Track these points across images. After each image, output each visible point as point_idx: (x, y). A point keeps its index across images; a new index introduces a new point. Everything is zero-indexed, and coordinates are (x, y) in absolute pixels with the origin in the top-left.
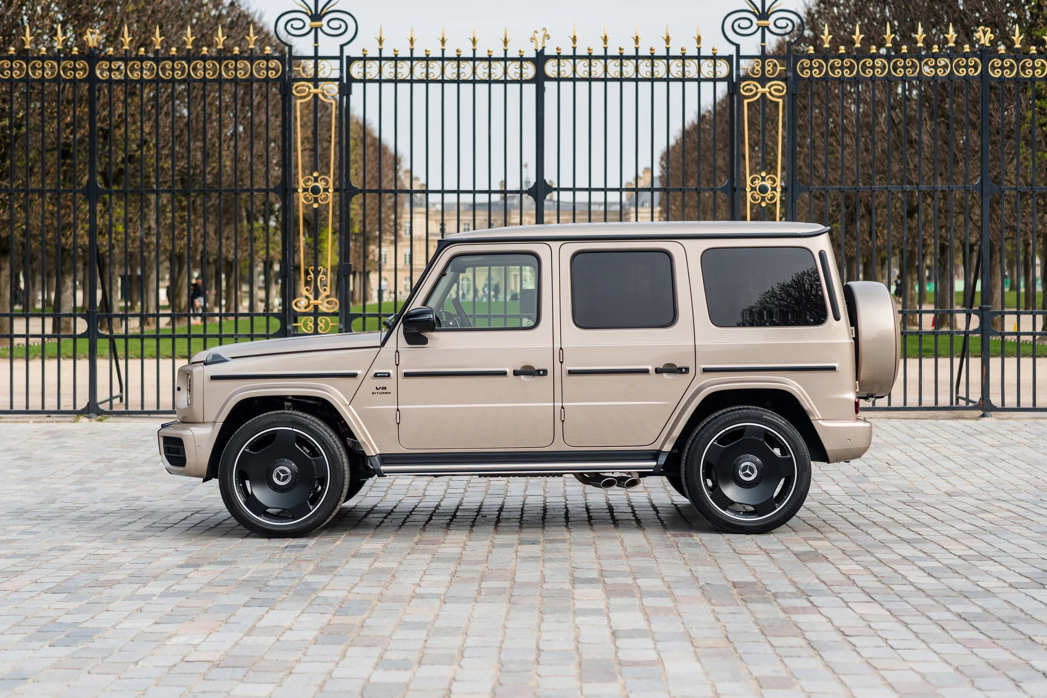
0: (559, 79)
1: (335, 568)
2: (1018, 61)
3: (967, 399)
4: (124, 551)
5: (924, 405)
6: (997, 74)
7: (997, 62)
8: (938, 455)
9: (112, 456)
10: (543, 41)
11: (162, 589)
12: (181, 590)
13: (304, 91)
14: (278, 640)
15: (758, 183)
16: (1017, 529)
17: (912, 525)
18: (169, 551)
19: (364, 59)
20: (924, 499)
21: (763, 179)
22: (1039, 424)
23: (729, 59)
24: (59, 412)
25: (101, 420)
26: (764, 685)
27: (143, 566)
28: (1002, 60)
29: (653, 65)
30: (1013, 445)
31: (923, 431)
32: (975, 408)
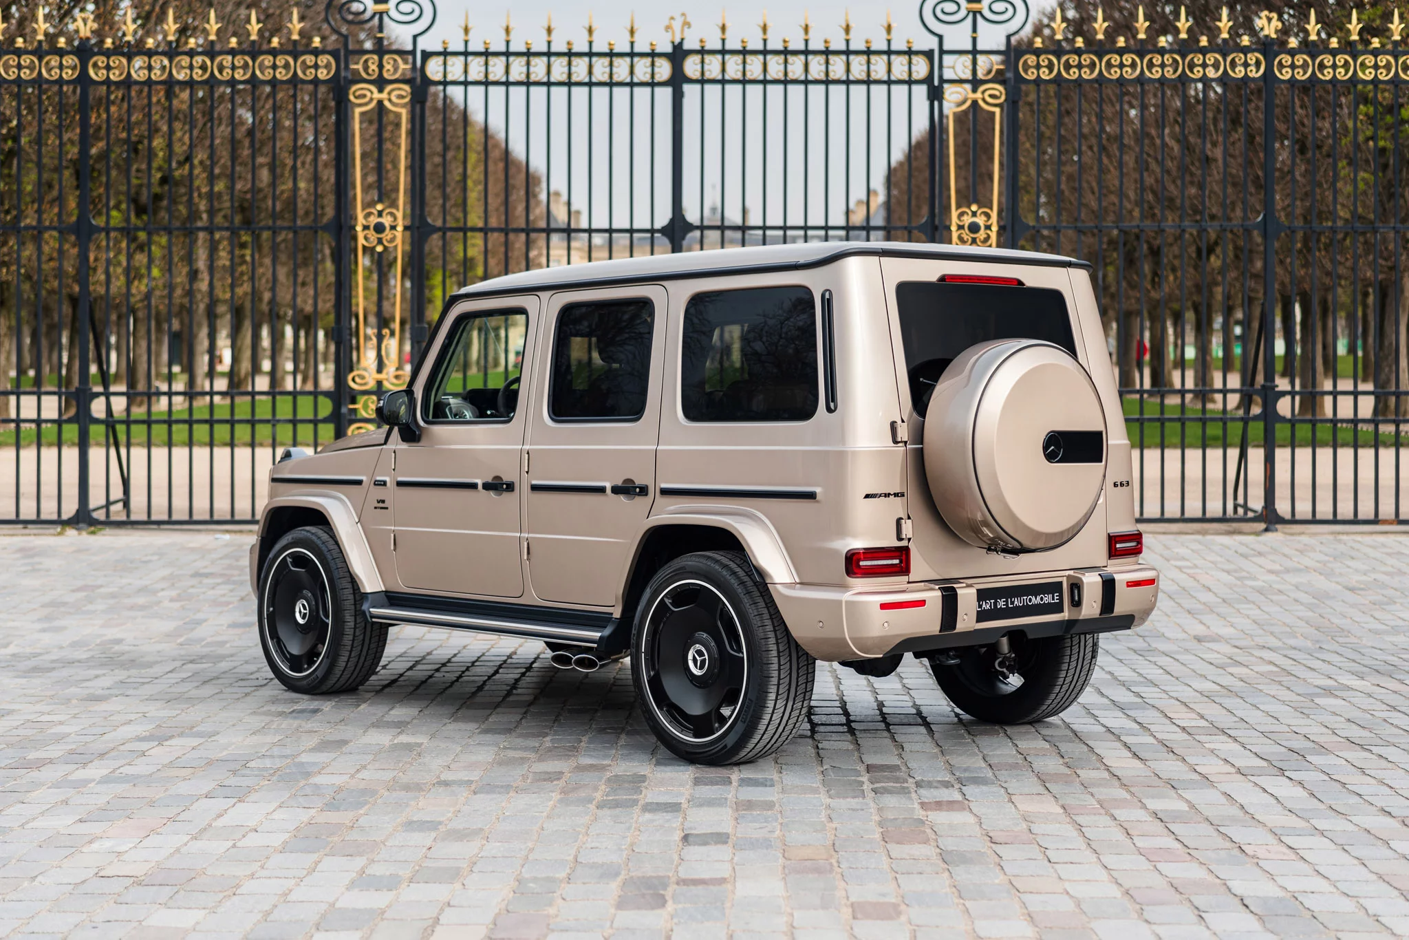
0: (702, 81)
1: (344, 742)
2: (1313, 58)
3: (1245, 507)
4: (74, 717)
5: (1187, 515)
6: (1286, 75)
7: (1287, 59)
8: (1195, 584)
9: (99, 582)
10: (682, 31)
11: (105, 772)
12: (130, 773)
13: (364, 96)
14: (234, 846)
15: (967, 220)
16: (1274, 690)
17: (1136, 683)
18: (133, 717)
19: (445, 54)
20: (1163, 646)
21: (974, 214)
22: (1340, 541)
23: (929, 55)
24: (38, 522)
25: (93, 533)
26: (859, 916)
27: (92, 738)
28: (1293, 56)
29: (827, 62)
30: (1299, 570)
31: (1182, 551)
32: (1255, 520)
